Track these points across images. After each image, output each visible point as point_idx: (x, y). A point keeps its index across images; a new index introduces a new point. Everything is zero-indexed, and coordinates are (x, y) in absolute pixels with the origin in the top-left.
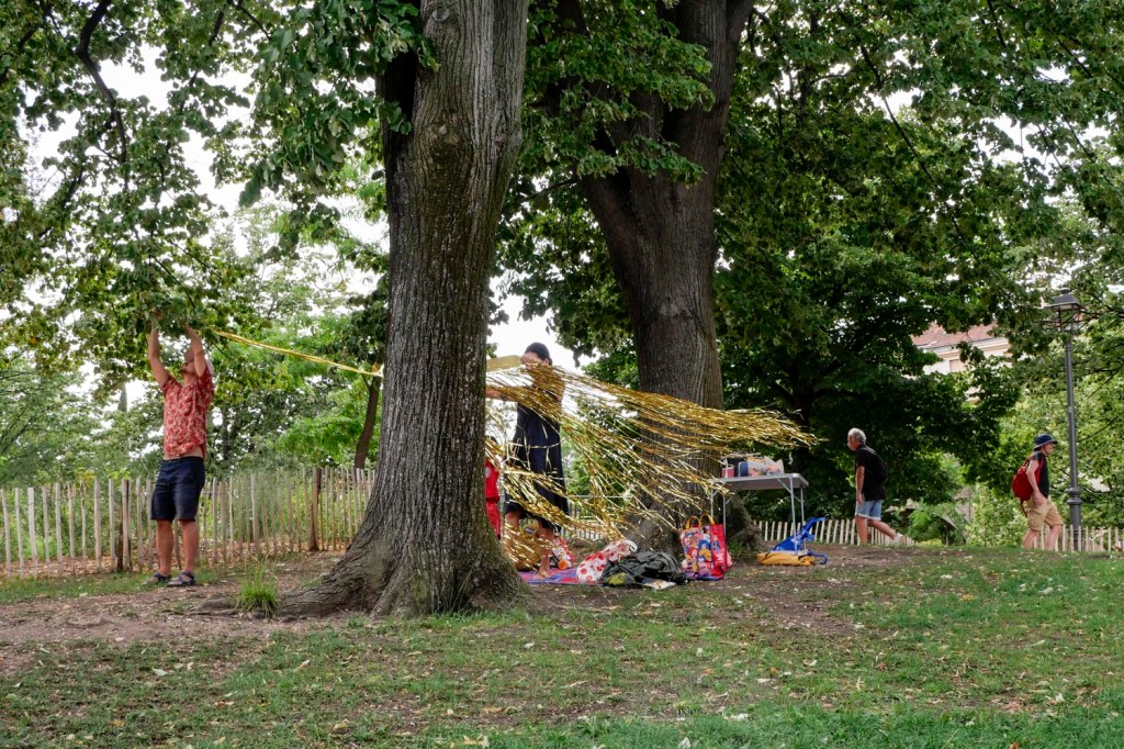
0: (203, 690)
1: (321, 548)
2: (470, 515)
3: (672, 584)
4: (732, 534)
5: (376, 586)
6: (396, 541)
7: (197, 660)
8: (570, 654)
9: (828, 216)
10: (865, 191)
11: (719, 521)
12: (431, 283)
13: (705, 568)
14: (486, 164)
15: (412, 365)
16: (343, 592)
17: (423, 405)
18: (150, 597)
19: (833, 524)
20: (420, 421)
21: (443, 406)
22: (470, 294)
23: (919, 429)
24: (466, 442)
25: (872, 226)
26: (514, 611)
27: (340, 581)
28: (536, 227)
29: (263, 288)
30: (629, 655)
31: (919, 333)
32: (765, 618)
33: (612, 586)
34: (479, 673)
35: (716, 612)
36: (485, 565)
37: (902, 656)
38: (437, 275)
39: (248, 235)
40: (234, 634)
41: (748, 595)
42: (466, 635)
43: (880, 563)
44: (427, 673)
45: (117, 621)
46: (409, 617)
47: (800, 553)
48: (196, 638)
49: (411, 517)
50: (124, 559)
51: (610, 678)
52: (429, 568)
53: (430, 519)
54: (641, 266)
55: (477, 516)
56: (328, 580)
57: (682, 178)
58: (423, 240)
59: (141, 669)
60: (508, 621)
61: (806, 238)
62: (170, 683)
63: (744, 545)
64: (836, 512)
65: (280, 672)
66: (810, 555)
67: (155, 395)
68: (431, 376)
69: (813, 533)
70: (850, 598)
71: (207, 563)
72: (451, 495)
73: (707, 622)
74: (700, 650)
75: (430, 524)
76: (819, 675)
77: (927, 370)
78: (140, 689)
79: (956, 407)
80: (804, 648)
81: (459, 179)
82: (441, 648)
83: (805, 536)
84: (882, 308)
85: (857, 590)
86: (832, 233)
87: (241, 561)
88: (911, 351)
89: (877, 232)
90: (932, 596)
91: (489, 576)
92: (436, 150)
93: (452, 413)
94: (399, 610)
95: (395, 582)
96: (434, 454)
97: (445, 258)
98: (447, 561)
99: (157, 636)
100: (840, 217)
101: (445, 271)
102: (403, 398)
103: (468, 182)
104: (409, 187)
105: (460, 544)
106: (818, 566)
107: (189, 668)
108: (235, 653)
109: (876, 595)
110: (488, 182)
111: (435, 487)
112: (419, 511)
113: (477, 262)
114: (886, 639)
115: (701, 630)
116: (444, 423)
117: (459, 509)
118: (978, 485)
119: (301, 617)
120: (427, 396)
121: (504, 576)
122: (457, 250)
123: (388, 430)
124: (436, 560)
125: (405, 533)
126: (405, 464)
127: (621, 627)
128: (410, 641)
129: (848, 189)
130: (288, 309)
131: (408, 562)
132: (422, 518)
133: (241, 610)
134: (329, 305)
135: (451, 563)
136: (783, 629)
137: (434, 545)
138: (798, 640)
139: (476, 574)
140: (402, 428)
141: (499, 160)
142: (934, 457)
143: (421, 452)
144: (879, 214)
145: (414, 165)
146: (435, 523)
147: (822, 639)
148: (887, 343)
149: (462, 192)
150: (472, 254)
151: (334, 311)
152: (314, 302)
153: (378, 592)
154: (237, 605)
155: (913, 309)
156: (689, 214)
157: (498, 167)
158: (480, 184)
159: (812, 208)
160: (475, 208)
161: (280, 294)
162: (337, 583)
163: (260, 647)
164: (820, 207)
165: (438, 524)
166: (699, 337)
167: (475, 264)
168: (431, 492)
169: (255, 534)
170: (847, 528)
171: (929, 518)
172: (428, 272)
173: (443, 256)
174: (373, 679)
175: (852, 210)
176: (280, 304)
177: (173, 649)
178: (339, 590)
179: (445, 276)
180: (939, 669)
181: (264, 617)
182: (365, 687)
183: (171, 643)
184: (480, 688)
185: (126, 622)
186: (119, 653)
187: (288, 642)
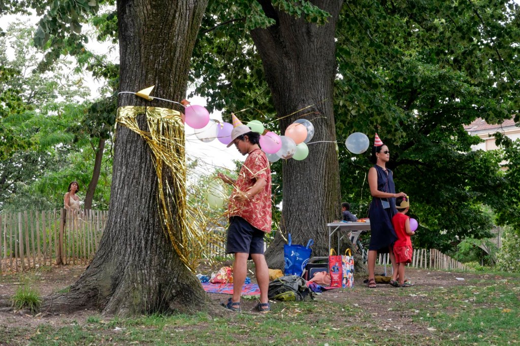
1: (65, 263)
5: (106, 293)
6: (120, 264)
9: (408, 45)
10: (435, 28)
14: (186, 9)
15: (133, 145)
16: (84, 297)
17: (140, 172)
20: (138, 183)
23: (467, 188)
25: (439, 52)
26: (200, 313)
27: (82, 290)
28: (213, 48)
29: (25, 83)
31: (469, 123)
32: (369, 322)
35: (336, 317)
36: (180, 281)
39: (16, 46)
41: (356, 305)
42: (168, 330)
46: (129, 316)
49: (131, 248)
52: (142, 282)
53: (143, 249)
54: (285, 77)
56: (74, 289)
57: (315, 20)
58: (143, 60)
60: (196, 320)
68: (146, 152)
70: (427, 309)
72: (158, 233)
73: (330, 324)
75: (144, 253)
77: (474, 148)
79: (493, 174)
81: (168, 20)
82: (152, 339)
84: (444, 107)
85: (431, 304)
86: (411, 55)
88: (463, 135)
89: (442, 56)
90: (483, 309)
91: (183, 289)
94: (121, 310)
95: (120, 291)
96: (147, 205)
97: (157, 73)
98: (154, 278)
100: (417, 45)
101: (157, 81)
102: (127, 167)
103: (174, 22)
104: (134, 25)
105: (164, 266)
108: (12, 340)
109: (444, 308)
110: (187, 22)
111: (147, 227)
112: (136, 244)
113: (179, 77)
114: (453, 339)
115: (326, 330)
116: (154, 184)
117: (163, 243)
118: (505, 226)
119: (55, 313)
120: (143, 166)
121: (192, 289)
122: (166, 67)
123: (116, 189)
124: (147, 277)
125: (126, 258)
126: (127, 212)
127: (272, 327)
128: (131, 334)
129: (424, 26)
130: (41, 97)
131: (128, 278)
132: (138, 248)
133: (15, 308)
134: (69, 95)
135: (157, 279)
136: (383, 331)
137: (145, 267)
138: (393, 339)
139: (174, 287)
140: (126, 188)
141: (195, 7)
142: (476, 207)
143: (139, 204)
144: (444, 44)
145: (138, 10)
146: (147, 252)
147: (409, 338)
148: (445, 130)
149: (170, 29)
150: (176, 71)
151: (72, 99)
152: (59, 93)
153: (107, 298)
154: (13, 305)
155: (464, 107)
156: (319, 43)
157: (194, 12)
158: (182, 24)
159: (398, 39)
160: (178, 40)
161: (36, 87)
162: (80, 291)
163: (30, 335)
164: (404, 38)
165: (149, 252)
166: (323, 126)
167: (177, 77)
168: (145, 231)
169: (21, 252)
170: (418, 255)
171: (472, 247)
172: (145, 82)
173: (156, 71)
175: (425, 41)
176: (36, 93)
178: (81, 296)
179: (157, 85)
181: (30, 314)
187: (48, 332)
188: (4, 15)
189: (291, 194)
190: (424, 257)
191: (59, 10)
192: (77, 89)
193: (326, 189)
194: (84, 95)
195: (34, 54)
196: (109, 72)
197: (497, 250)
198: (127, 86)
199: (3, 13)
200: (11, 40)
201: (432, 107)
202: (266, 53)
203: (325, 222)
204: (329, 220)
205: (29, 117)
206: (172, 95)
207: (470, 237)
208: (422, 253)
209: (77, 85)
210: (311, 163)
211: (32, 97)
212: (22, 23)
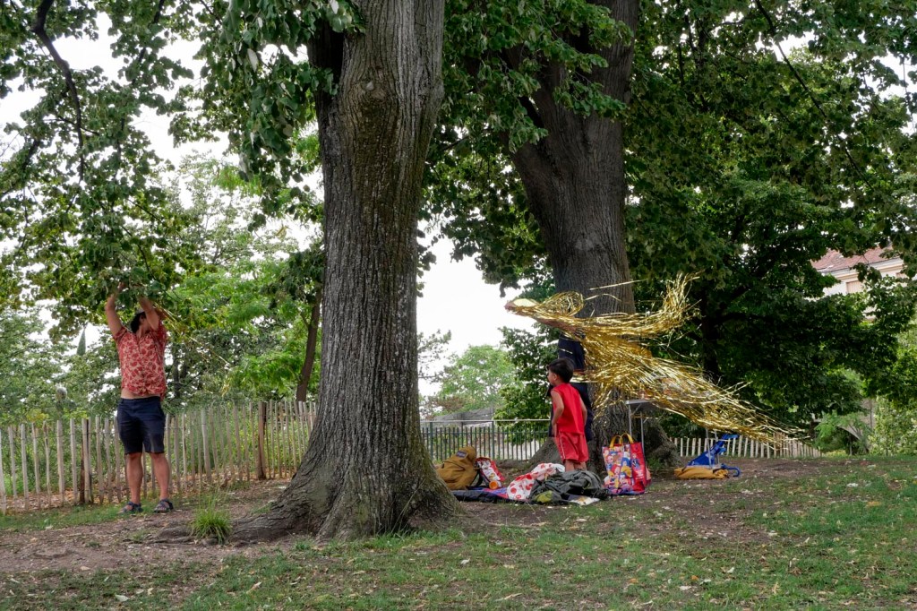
1: (268, 476)
2: (406, 442)
3: (596, 500)
4: (651, 451)
5: (321, 510)
6: (338, 468)
7: (156, 585)
8: (504, 569)
9: (728, 153)
10: (763, 128)
11: (638, 439)
12: (363, 228)
13: (627, 484)
14: (411, 115)
15: (348, 304)
16: (290, 518)
17: (359, 340)
18: (111, 527)
19: (744, 440)
20: (357, 356)
21: (378, 341)
22: (400, 237)
23: (822, 347)
24: (400, 374)
25: (770, 162)
26: (450, 530)
27: (287, 507)
28: (458, 172)
29: (208, 237)
30: (559, 568)
31: (818, 258)
32: (684, 529)
33: (540, 503)
34: (419, 590)
35: (638, 525)
36: (421, 487)
37: (814, 561)
38: (369, 220)
39: (193, 188)
40: (189, 560)
41: (667, 508)
42: (406, 554)
43: (789, 474)
44: (371, 591)
45: (80, 551)
46: (353, 539)
47: (714, 467)
48: (155, 565)
49: (351, 446)
50: (86, 493)
51: (541, 590)
52: (369, 492)
53: (369, 446)
54: (556, 205)
55: (412, 442)
56: (276, 507)
58: (355, 188)
59: (105, 596)
60: (444, 539)
62: (132, 608)
63: (662, 461)
65: (233, 594)
66: (723, 468)
68: (366, 313)
70: (763, 508)
72: (388, 423)
73: (630, 535)
74: (625, 561)
75: (369, 451)
76: (737, 582)
77: (827, 292)
79: (856, 326)
80: (722, 556)
81: (386, 130)
82: (384, 567)
83: (718, 451)
84: (782, 237)
85: (769, 501)
86: (731, 170)
87: (194, 491)
88: (813, 277)
89: (775, 166)
90: (840, 504)
91: (426, 497)
92: (365, 105)
93: (387, 347)
94: (343, 532)
95: (339, 506)
96: (371, 386)
97: (376, 204)
98: (385, 486)
99: (119, 564)
100: (739, 153)
101: (376, 216)
102: (340, 335)
103: (395, 133)
104: (340, 140)
105: (398, 469)
106: (732, 479)
107: (149, 593)
108: (191, 578)
109: (787, 505)
110: (413, 133)
111: (373, 416)
112: (358, 439)
113: (406, 207)
114: (799, 545)
115: (624, 542)
116: (379, 357)
117: (396, 436)
118: (878, 398)
119: (251, 541)
120: (363, 332)
121: (439, 497)
122: (387, 196)
123: (328, 365)
124: (376, 485)
125: (346, 460)
126: (344, 396)
127: (550, 542)
128: (354, 561)
129: (747, 127)
130: (231, 256)
131: (349, 487)
132: (362, 445)
133: (195, 537)
134: (269, 250)
135: (390, 486)
136: (702, 539)
137: (373, 470)
138: (716, 549)
139: (414, 496)
140: (341, 363)
141: (423, 112)
142: (835, 373)
143: (359, 385)
144: (776, 150)
145: (344, 119)
146: (374, 450)
147: (738, 547)
148: (788, 268)
149: (389, 142)
150: (401, 200)
151: (274, 255)
152: (255, 248)
153: (322, 516)
154: (192, 533)
155: (811, 235)
156: (600, 156)
157: (422, 119)
158: (406, 135)
160: (402, 157)
161: (223, 242)
162: (284, 509)
163: (215, 571)
164: (721, 145)
165: (377, 450)
166: (612, 269)
167: (403, 208)
168: (369, 421)
169: (206, 465)
171: (835, 430)
172: (360, 217)
173: (374, 202)
174: (320, 598)
175: (750, 147)
176: (223, 251)
177: (134, 575)
178: (286, 515)
179: (376, 221)
180: (850, 572)
181: (217, 543)
182: (313, 606)
183: (132, 570)
184: (421, 603)
185: (90, 552)
186: (84, 581)
187: (240, 566)
188: (182, 144)
195: (219, 197)
196: (317, 214)
197: (871, 432)
198: (336, 224)
199: (181, 141)
200: (186, 180)
205: (213, 282)
206: (397, 232)
207: (831, 414)
209: (279, 236)
211: (218, 257)
212: (200, 156)
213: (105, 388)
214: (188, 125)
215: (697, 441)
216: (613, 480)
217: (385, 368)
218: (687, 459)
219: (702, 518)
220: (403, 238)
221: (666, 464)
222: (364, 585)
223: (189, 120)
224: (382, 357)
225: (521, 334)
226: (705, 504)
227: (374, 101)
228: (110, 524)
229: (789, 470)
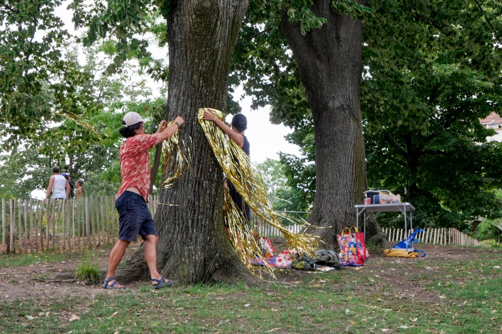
0: (54, 329)
2: (214, 227)
3: (333, 268)
4: (369, 238)
6: (170, 241)
7: (52, 310)
8: (271, 311)
9: (431, 48)
10: (454, 33)
11: (361, 230)
12: (193, 89)
13: (354, 259)
14: (227, 18)
16: (138, 270)
18: (26, 271)
19: (430, 231)
21: (199, 161)
22: (216, 96)
23: (483, 174)
24: (212, 183)
25: (459, 55)
26: (238, 283)
27: (137, 264)
29: (95, 85)
30: (306, 313)
31: (484, 117)
32: (387, 291)
33: (297, 269)
34: (217, 322)
35: (358, 287)
36: (222, 256)
37: (468, 317)
38: (197, 84)
39: (87, 52)
40: (73, 295)
41: (377, 276)
42: (210, 298)
43: (456, 257)
44: (187, 321)
45: (5, 285)
46: (177, 286)
47: (410, 250)
48: (51, 297)
49: (179, 227)
50: (11, 246)
51: (294, 327)
52: (189, 257)
53: (190, 228)
54: (318, 77)
55: (218, 226)
56: (129, 263)
58: (189, 63)
59: (19, 315)
60: (234, 290)
61: (418, 62)
62: (36, 325)
63: (376, 244)
64: (432, 223)
65: (100, 318)
66: (415, 251)
67: (29, 146)
69: (418, 237)
70: (439, 279)
71: (59, 249)
72: (203, 214)
73: (352, 293)
74: (347, 311)
75: (191, 231)
76: (419, 327)
77: (489, 139)
78: (18, 328)
80: (410, 310)
81: (210, 27)
82: (195, 306)
83: (413, 239)
84: (462, 102)
85: (442, 274)
86: (433, 58)
87: (79, 248)
88: (479, 128)
89: (461, 58)
90: (488, 279)
91: (225, 262)
92: (197, 10)
93: (204, 166)
95: (169, 265)
96: (193, 190)
97: (201, 75)
98: (199, 253)
99: (29, 295)
100: (439, 48)
101: (201, 82)
103: (216, 29)
104: (181, 32)
105: (208, 243)
106: (421, 258)
107: (47, 315)
108: (74, 307)
109: (454, 278)
110: (228, 30)
111: (193, 209)
112: (184, 223)
114: (459, 305)
115: (349, 297)
116: (199, 172)
117: (207, 222)
121: (233, 262)
122: (209, 69)
124: (194, 253)
125: (175, 236)
127: (302, 295)
128: (177, 301)
129: (444, 32)
130: (109, 97)
131: (177, 253)
132: (186, 227)
133: (78, 280)
134: (133, 94)
135: (202, 254)
136: (398, 298)
137: (192, 243)
138: (406, 305)
139: (217, 261)
141: (235, 16)
142: (492, 191)
143: (186, 189)
145: (184, 19)
146: (193, 231)
147: (421, 304)
148: (464, 123)
149: (212, 35)
150: (218, 73)
151: (136, 98)
152: (125, 93)
154: (76, 277)
155: (480, 103)
156: (347, 48)
157: (234, 21)
158: (223, 31)
159: (422, 43)
160: (220, 45)
161: (104, 88)
162: (134, 264)
163: (89, 303)
164: (427, 42)
165: (195, 231)
166: (351, 120)
167: (219, 78)
168: (191, 212)
169: (87, 232)
170: (439, 233)
171: (490, 227)
172: (191, 82)
173: (200, 73)
174: (155, 324)
175: (446, 45)
176: (105, 93)
177: (38, 303)
178: (135, 269)
179: (201, 85)
180: (491, 325)
181: (92, 284)
182: (150, 329)
183: (37, 300)
184: (217, 331)
185: (11, 286)
186: (7, 305)
187: (105, 300)
188: (80, 28)
189: (323, 180)
190: (444, 235)
191: (111, 17)
192: (141, 89)
193: (354, 175)
194: (147, 94)
195: (103, 59)
196: (166, 75)
198: (176, 86)
199: (79, 26)
201: (451, 103)
202: (301, 56)
203: (353, 204)
204: (357, 202)
206: (214, 93)
207: (484, 217)
208: (442, 231)
209: (141, 86)
210: (341, 152)
211: (101, 97)
213: (26, 177)
214: (84, 16)
215: (400, 230)
216: (344, 256)
217: (202, 179)
218: (392, 244)
219: (399, 284)
220: (217, 98)
221: (379, 246)
222: (183, 317)
223: (85, 13)
224: (201, 172)
225: (291, 157)
226: (401, 275)
227: (203, 8)
228: (25, 268)
229: (457, 254)
